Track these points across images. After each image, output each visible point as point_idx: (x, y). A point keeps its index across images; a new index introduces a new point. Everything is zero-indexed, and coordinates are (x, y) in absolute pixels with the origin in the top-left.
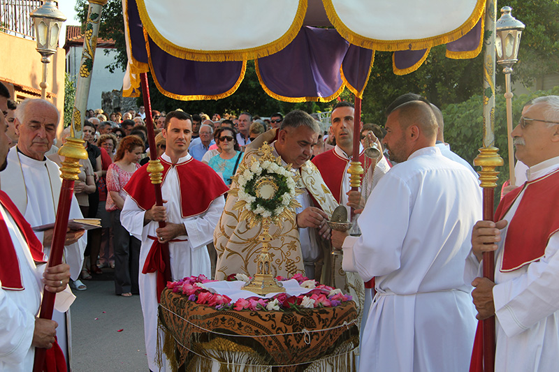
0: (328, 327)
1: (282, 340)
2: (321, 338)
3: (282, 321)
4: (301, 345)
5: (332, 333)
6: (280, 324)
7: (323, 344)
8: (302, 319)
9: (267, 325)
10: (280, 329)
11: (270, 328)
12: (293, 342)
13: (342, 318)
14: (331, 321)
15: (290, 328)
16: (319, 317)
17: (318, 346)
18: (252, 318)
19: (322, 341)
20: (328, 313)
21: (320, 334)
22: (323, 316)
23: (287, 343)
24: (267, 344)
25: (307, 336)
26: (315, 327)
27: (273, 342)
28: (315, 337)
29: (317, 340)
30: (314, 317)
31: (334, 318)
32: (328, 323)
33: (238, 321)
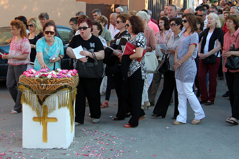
0: (53, 84)
1: (37, 87)
2: (50, 87)
3: (36, 81)
4: (42, 89)
5: (55, 86)
6: (36, 82)
7: (51, 89)
8: (43, 81)
9: (32, 82)
10: (35, 83)
11: (33, 83)
12: (40, 88)
13: (59, 82)
14: (54, 82)
15: (39, 83)
16: (50, 81)
17: (49, 90)
18: (29, 80)
19: (51, 88)
20: (53, 80)
21: (50, 86)
22: (51, 81)
23: (38, 88)
24: (32, 87)
25: (45, 86)
26: (48, 84)
27: (34, 87)
28: (48, 87)
29: (49, 88)
30: (48, 81)
31: (55, 81)
32: (53, 83)
33: (25, 80)
